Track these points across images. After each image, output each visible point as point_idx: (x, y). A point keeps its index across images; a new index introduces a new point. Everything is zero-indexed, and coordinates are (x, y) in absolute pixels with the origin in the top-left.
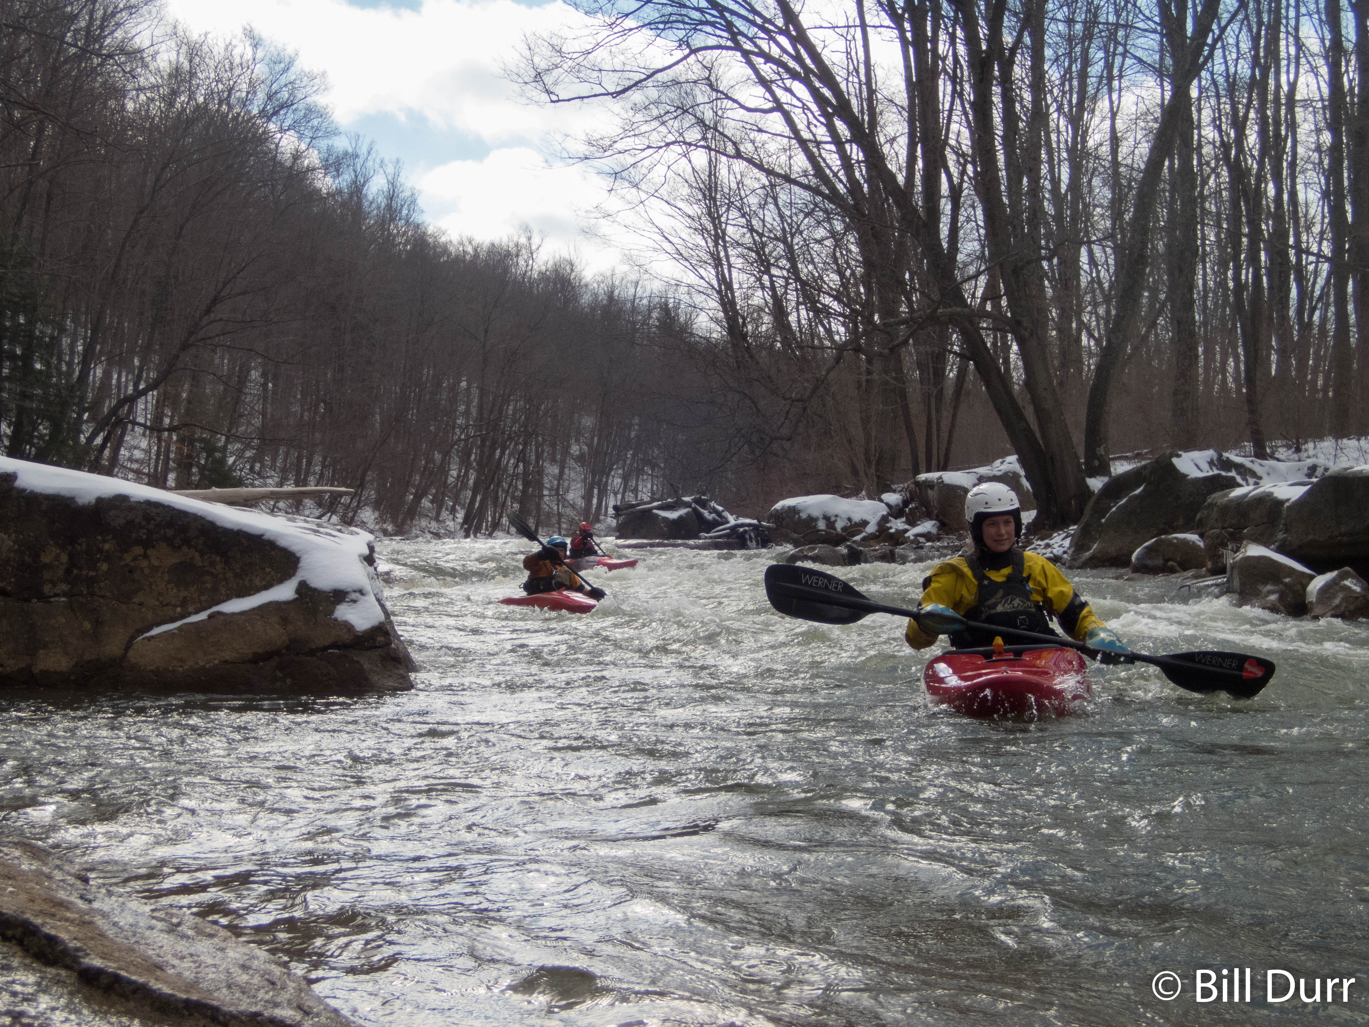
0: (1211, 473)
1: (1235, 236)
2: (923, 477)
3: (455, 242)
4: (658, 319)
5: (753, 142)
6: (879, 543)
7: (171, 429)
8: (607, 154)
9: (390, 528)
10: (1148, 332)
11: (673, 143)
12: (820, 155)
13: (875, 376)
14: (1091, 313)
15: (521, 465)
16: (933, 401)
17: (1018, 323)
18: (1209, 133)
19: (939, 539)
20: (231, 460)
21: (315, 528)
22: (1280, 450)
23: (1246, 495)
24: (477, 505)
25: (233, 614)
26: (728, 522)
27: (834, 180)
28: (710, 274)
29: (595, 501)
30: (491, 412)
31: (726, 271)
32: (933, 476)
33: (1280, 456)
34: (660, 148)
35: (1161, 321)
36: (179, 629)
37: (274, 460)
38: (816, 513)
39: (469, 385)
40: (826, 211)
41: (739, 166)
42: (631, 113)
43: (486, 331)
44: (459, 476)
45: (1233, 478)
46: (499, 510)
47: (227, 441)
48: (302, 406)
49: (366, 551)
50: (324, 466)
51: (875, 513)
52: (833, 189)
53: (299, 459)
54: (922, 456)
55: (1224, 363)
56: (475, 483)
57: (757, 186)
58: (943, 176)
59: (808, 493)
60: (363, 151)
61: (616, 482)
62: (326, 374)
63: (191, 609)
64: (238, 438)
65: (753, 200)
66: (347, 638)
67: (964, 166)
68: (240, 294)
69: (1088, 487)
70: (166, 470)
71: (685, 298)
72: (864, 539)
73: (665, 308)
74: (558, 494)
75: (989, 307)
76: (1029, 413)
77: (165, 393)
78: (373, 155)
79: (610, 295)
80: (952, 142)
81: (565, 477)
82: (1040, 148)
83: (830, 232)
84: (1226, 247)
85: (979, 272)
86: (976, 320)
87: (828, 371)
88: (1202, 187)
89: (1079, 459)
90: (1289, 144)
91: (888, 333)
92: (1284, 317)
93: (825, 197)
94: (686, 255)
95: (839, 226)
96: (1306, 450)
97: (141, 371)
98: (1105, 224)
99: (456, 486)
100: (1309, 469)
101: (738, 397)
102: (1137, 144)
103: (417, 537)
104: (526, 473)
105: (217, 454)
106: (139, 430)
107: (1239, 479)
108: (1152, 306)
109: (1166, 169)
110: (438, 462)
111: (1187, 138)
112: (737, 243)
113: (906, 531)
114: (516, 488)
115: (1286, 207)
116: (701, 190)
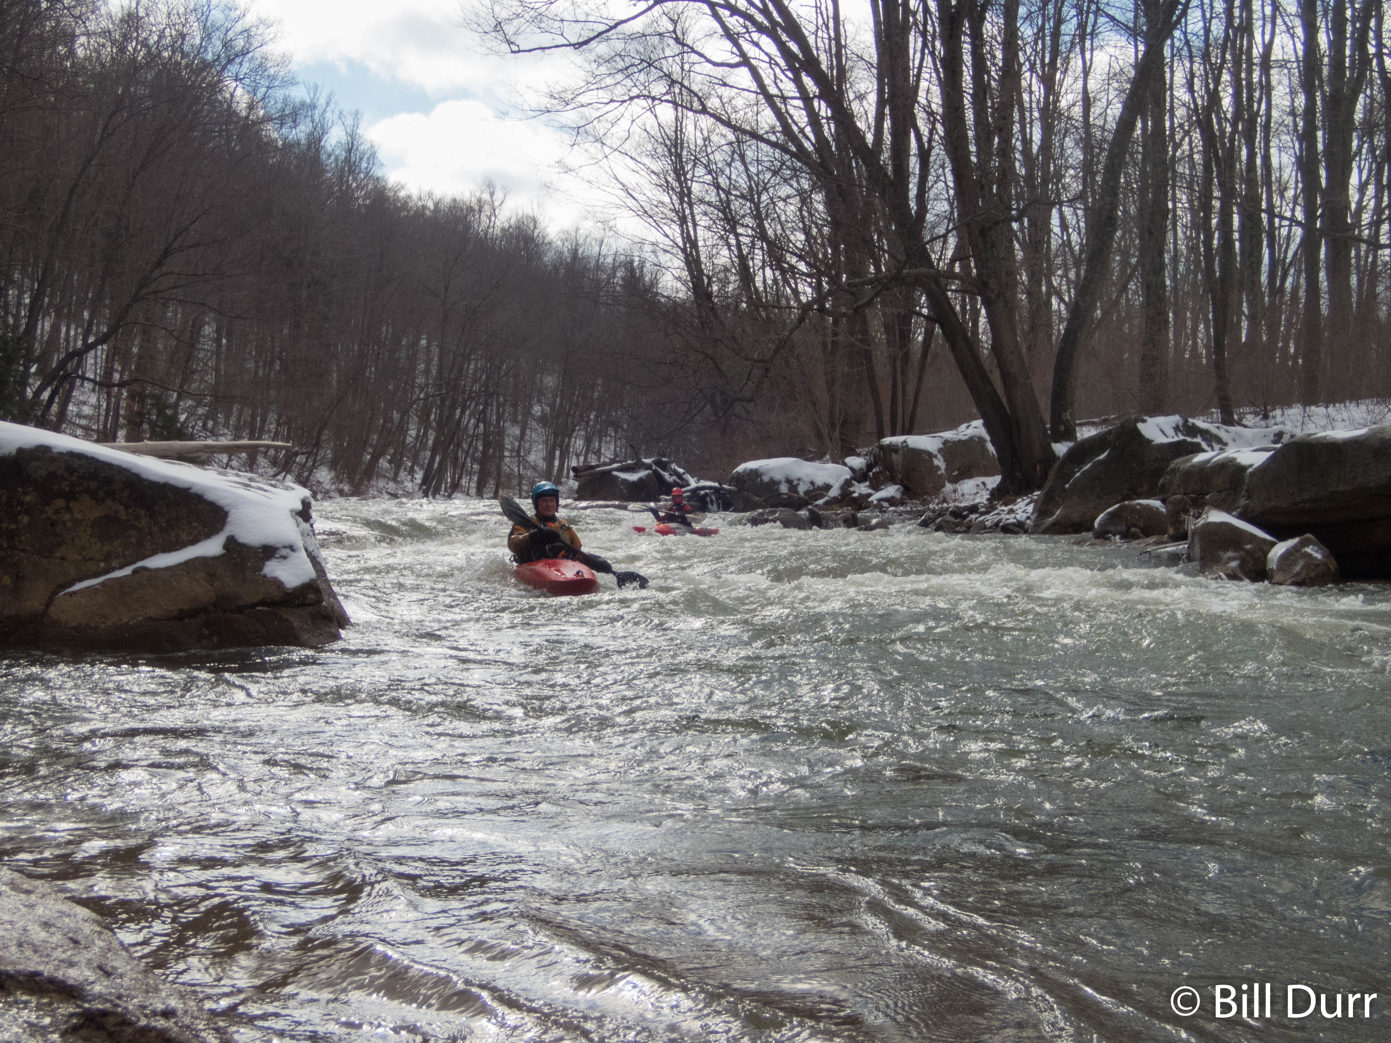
0: (1176, 439)
1: (1206, 197)
2: (887, 440)
3: (415, 197)
4: (623, 279)
5: (720, 98)
6: (841, 507)
7: (121, 385)
8: (569, 107)
9: (346, 488)
10: (1120, 296)
11: (638, 97)
12: (787, 112)
13: (841, 338)
14: (1062, 277)
15: (481, 425)
16: (899, 364)
17: (985, 285)
18: (1181, 94)
19: (902, 503)
20: (183, 417)
21: (247, 482)
22: (1249, 417)
23: (1209, 461)
24: (436, 465)
25: (158, 570)
26: (688, 485)
27: (800, 136)
28: (675, 231)
29: (557, 463)
30: (451, 372)
31: (691, 229)
32: (897, 440)
33: (1247, 423)
34: (623, 102)
35: (1132, 286)
36: (103, 584)
37: (227, 417)
38: (778, 476)
39: (429, 343)
40: (794, 169)
41: (706, 122)
42: (594, 66)
43: (447, 288)
44: (418, 436)
45: (1198, 445)
46: (458, 471)
47: (180, 398)
48: (257, 362)
49: (299, 507)
50: (279, 424)
51: (838, 477)
52: (800, 146)
53: (253, 417)
54: (887, 419)
55: (1195, 330)
56: (434, 443)
57: (723, 142)
58: (912, 135)
59: (770, 456)
60: (322, 102)
61: (578, 443)
62: (282, 330)
63: (114, 564)
64: (190, 395)
65: (718, 157)
66: (276, 595)
67: (933, 124)
68: (193, 246)
69: (1053, 452)
70: (116, 427)
71: (650, 257)
72: (826, 503)
73: (629, 265)
74: (517, 453)
75: (957, 269)
76: (996, 378)
77: (115, 347)
78: (332, 106)
79: (574, 253)
80: (922, 101)
81: (526, 438)
82: (1013, 106)
83: (797, 190)
84: (1199, 212)
85: (948, 231)
86: (943, 280)
87: (792, 332)
88: (1175, 150)
89: (1044, 424)
90: (1263, 106)
91: (852, 294)
92: (1255, 282)
93: (793, 155)
94: (650, 212)
95: (806, 185)
96: (1274, 417)
97: (90, 324)
98: (1076, 187)
99: (414, 446)
100: (1275, 435)
101: (700, 357)
102: (1109, 103)
103: (374, 498)
104: (486, 434)
105: (169, 412)
106: (88, 385)
107: (1204, 445)
108: (1123, 270)
109: (1138, 132)
110: (396, 422)
111: (1159, 102)
112: (701, 201)
113: (870, 495)
114: (476, 449)
115: (1259, 171)
116: (665, 145)
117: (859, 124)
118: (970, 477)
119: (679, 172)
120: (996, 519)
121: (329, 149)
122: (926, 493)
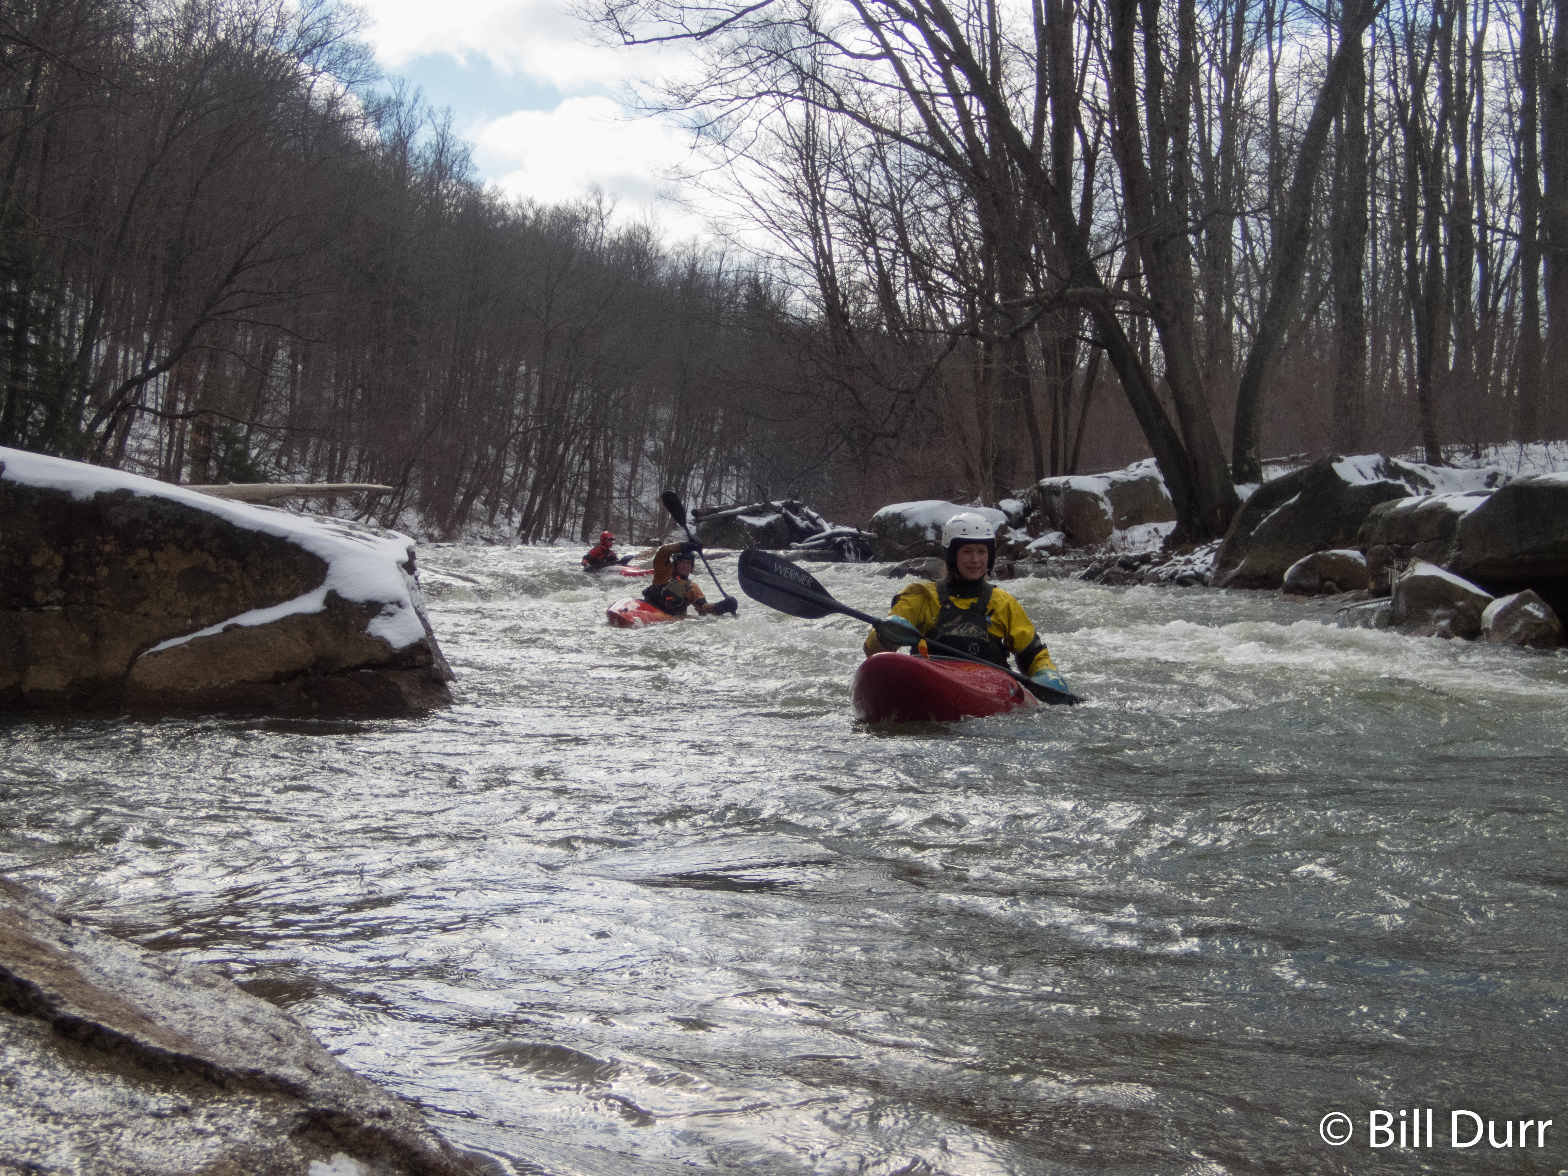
0: (1376, 481)
1: (1409, 209)
2: (1047, 481)
3: (513, 205)
4: (747, 297)
5: (858, 93)
7: (186, 416)
8: (689, 105)
9: (436, 533)
10: (1309, 318)
11: (765, 93)
12: (935, 109)
13: (994, 365)
14: (1243, 295)
15: (587, 462)
16: (1060, 394)
17: (1159, 306)
18: (1383, 89)
19: (1064, 553)
20: (254, 453)
21: (347, 530)
22: (1457, 455)
23: (1415, 506)
24: (536, 507)
25: (252, 628)
26: (823, 531)
27: (950, 138)
28: (806, 245)
30: (553, 401)
31: (825, 242)
32: (1059, 480)
33: (1456, 463)
34: (750, 98)
35: (1323, 306)
36: (191, 643)
37: (304, 453)
38: (924, 521)
39: (529, 370)
40: (941, 175)
41: (842, 120)
42: (717, 58)
43: (549, 308)
44: (516, 474)
45: (1402, 487)
46: (561, 513)
47: (250, 431)
48: (336, 391)
49: (406, 558)
50: (361, 461)
52: (949, 149)
53: (333, 452)
54: (1047, 457)
55: (1395, 356)
56: (534, 482)
57: (862, 144)
58: (1077, 136)
59: (915, 499)
60: (409, 98)
61: (696, 483)
62: (364, 355)
63: (203, 621)
64: (262, 428)
65: (857, 161)
66: (382, 656)
67: (1100, 124)
68: (266, 261)
69: (1235, 495)
70: (180, 463)
71: (778, 273)
73: (754, 284)
74: (628, 494)
75: (1125, 288)
76: (1170, 410)
77: (179, 374)
78: (420, 103)
79: (692, 268)
81: (638, 476)
82: (1188, 104)
83: (945, 198)
84: (1400, 222)
85: (1116, 247)
86: (1111, 301)
87: (940, 359)
88: (1374, 152)
89: (1225, 463)
90: (1474, 103)
91: (1010, 316)
92: (1464, 303)
93: (940, 158)
94: (779, 223)
95: (955, 192)
96: (1486, 456)
97: (151, 349)
98: (1261, 193)
99: (512, 485)
100: (1489, 477)
101: (836, 387)
102: (1299, 101)
103: (467, 543)
104: (593, 472)
105: (238, 446)
106: (148, 416)
107: (1408, 488)
108: (1314, 288)
109: (1332, 131)
110: (492, 458)
111: (1357, 97)
112: (838, 210)
113: (1027, 543)
114: (582, 489)
115: (1469, 177)
116: (797, 148)
117: (1014, 123)
118: (1141, 522)
119: (813, 180)
120: (1172, 570)
121: (416, 151)
122: (1091, 541)
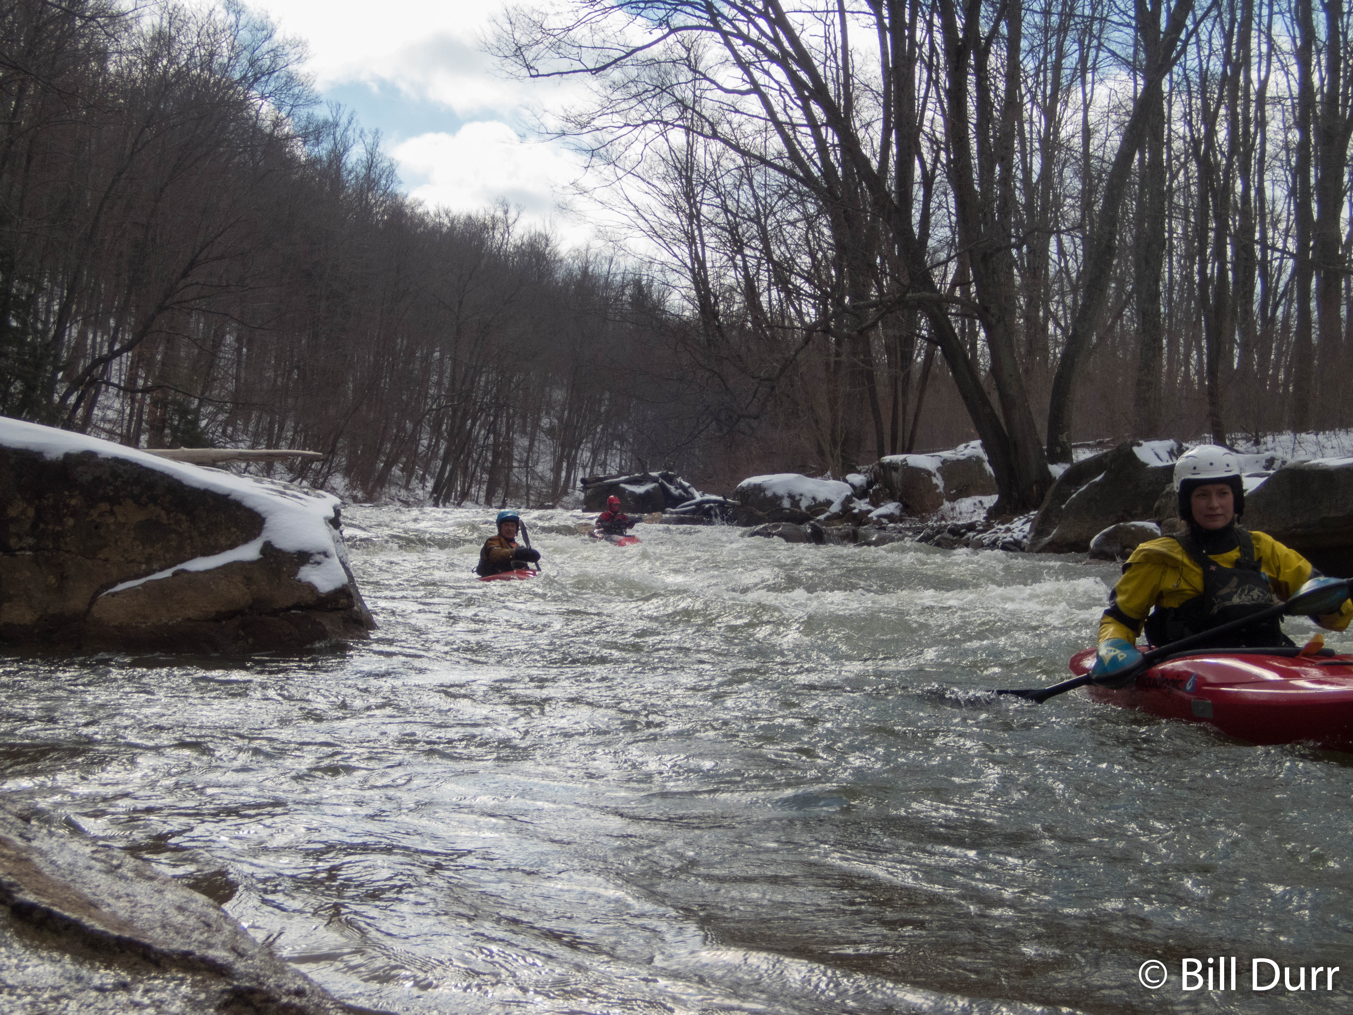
1: (1201, 230)
2: (887, 459)
3: (432, 213)
4: (631, 296)
5: (730, 123)
6: (843, 523)
7: (145, 390)
8: (585, 130)
9: (360, 495)
10: (1114, 323)
11: (651, 122)
12: (796, 138)
13: (843, 358)
14: (1058, 302)
15: (491, 436)
16: (900, 384)
17: (986, 309)
18: (1179, 127)
19: (901, 521)
20: (203, 423)
21: (282, 489)
22: (1240, 442)
24: (447, 474)
25: (198, 573)
26: (694, 498)
27: (808, 162)
28: (683, 252)
29: (563, 474)
30: (463, 383)
31: (699, 250)
32: (898, 458)
33: (1239, 449)
34: (637, 126)
35: (1127, 312)
36: (143, 585)
37: (246, 424)
38: (781, 492)
39: (442, 355)
40: (799, 193)
41: (716, 146)
42: (610, 91)
43: (461, 303)
44: (429, 445)
46: (468, 480)
47: (200, 404)
48: (276, 371)
49: (332, 514)
50: (296, 432)
51: (839, 494)
52: (807, 172)
53: (271, 424)
54: (887, 438)
55: (1187, 356)
56: (445, 453)
57: (732, 166)
58: (917, 163)
59: (773, 472)
60: (344, 121)
61: (585, 455)
62: (300, 341)
63: (155, 566)
64: (210, 402)
65: (728, 181)
66: (310, 599)
67: (937, 153)
68: (217, 259)
69: (1049, 473)
70: (139, 431)
71: (659, 276)
72: (827, 518)
73: (637, 283)
74: (525, 464)
75: (958, 293)
76: (994, 399)
77: (140, 354)
78: (354, 125)
79: (585, 271)
80: (926, 129)
81: (535, 449)
82: (1013, 137)
83: (803, 214)
84: (1193, 241)
85: (949, 259)
86: (945, 305)
87: (797, 352)
88: (1171, 182)
89: (1041, 445)
90: (1258, 141)
91: (857, 316)
92: (1248, 312)
93: (799, 179)
94: (660, 233)
95: (812, 209)
96: (1265, 443)
97: (116, 332)
98: (1074, 215)
99: (426, 455)
100: (1267, 461)
101: (707, 374)
102: (1108, 135)
103: (386, 504)
104: (496, 444)
105: (190, 417)
106: (112, 390)
108: (1118, 297)
109: (1136, 162)
110: (409, 431)
111: (1157, 135)
112: (711, 223)
113: (870, 511)
114: (486, 459)
115: (1253, 204)
116: (676, 168)
118: (968, 496)
119: (689, 195)
120: (994, 537)
121: (349, 166)
122: (925, 511)
